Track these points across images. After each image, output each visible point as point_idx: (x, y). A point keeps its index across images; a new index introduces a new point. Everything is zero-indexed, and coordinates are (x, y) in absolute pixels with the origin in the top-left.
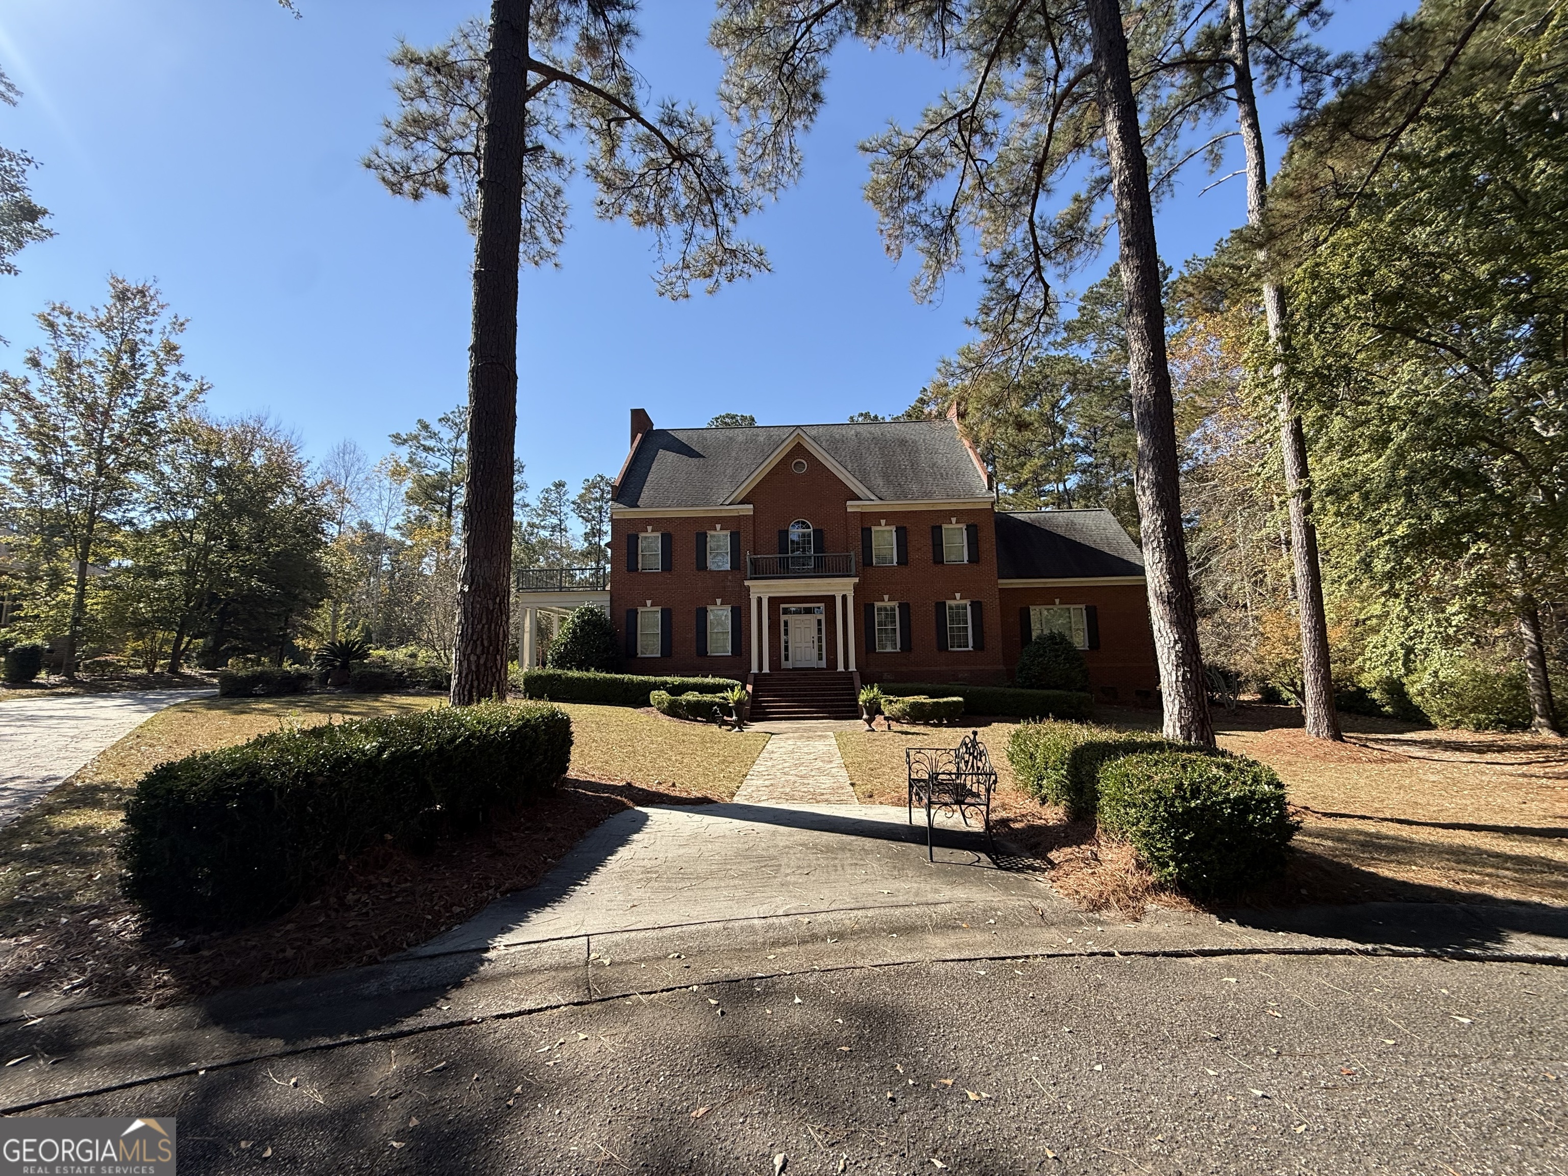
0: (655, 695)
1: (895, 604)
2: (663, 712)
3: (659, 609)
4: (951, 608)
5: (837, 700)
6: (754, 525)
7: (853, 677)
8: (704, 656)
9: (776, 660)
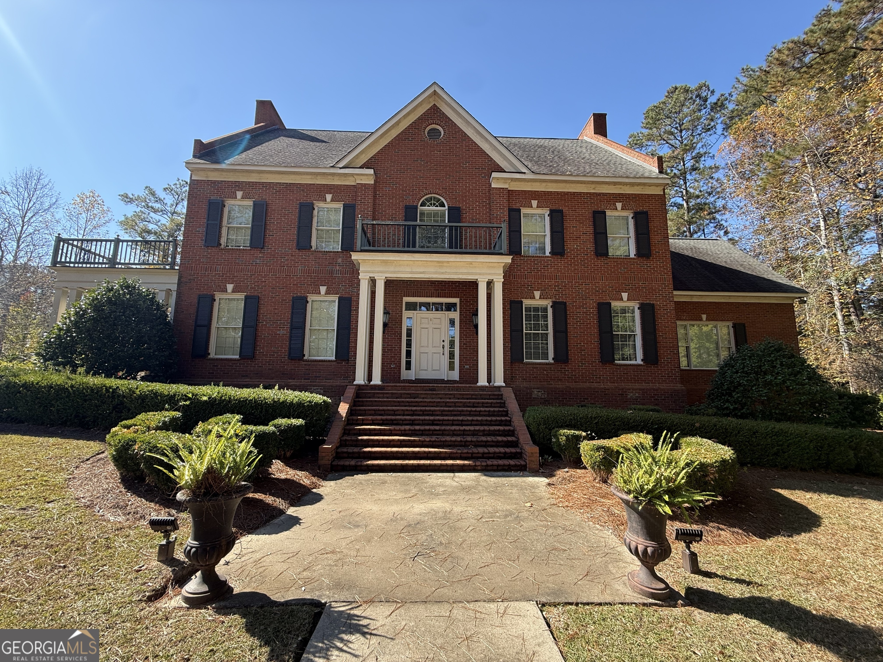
1: (547, 303)
4: (616, 310)
6: (375, 197)
7: (502, 395)
8: (299, 360)
9: (394, 368)
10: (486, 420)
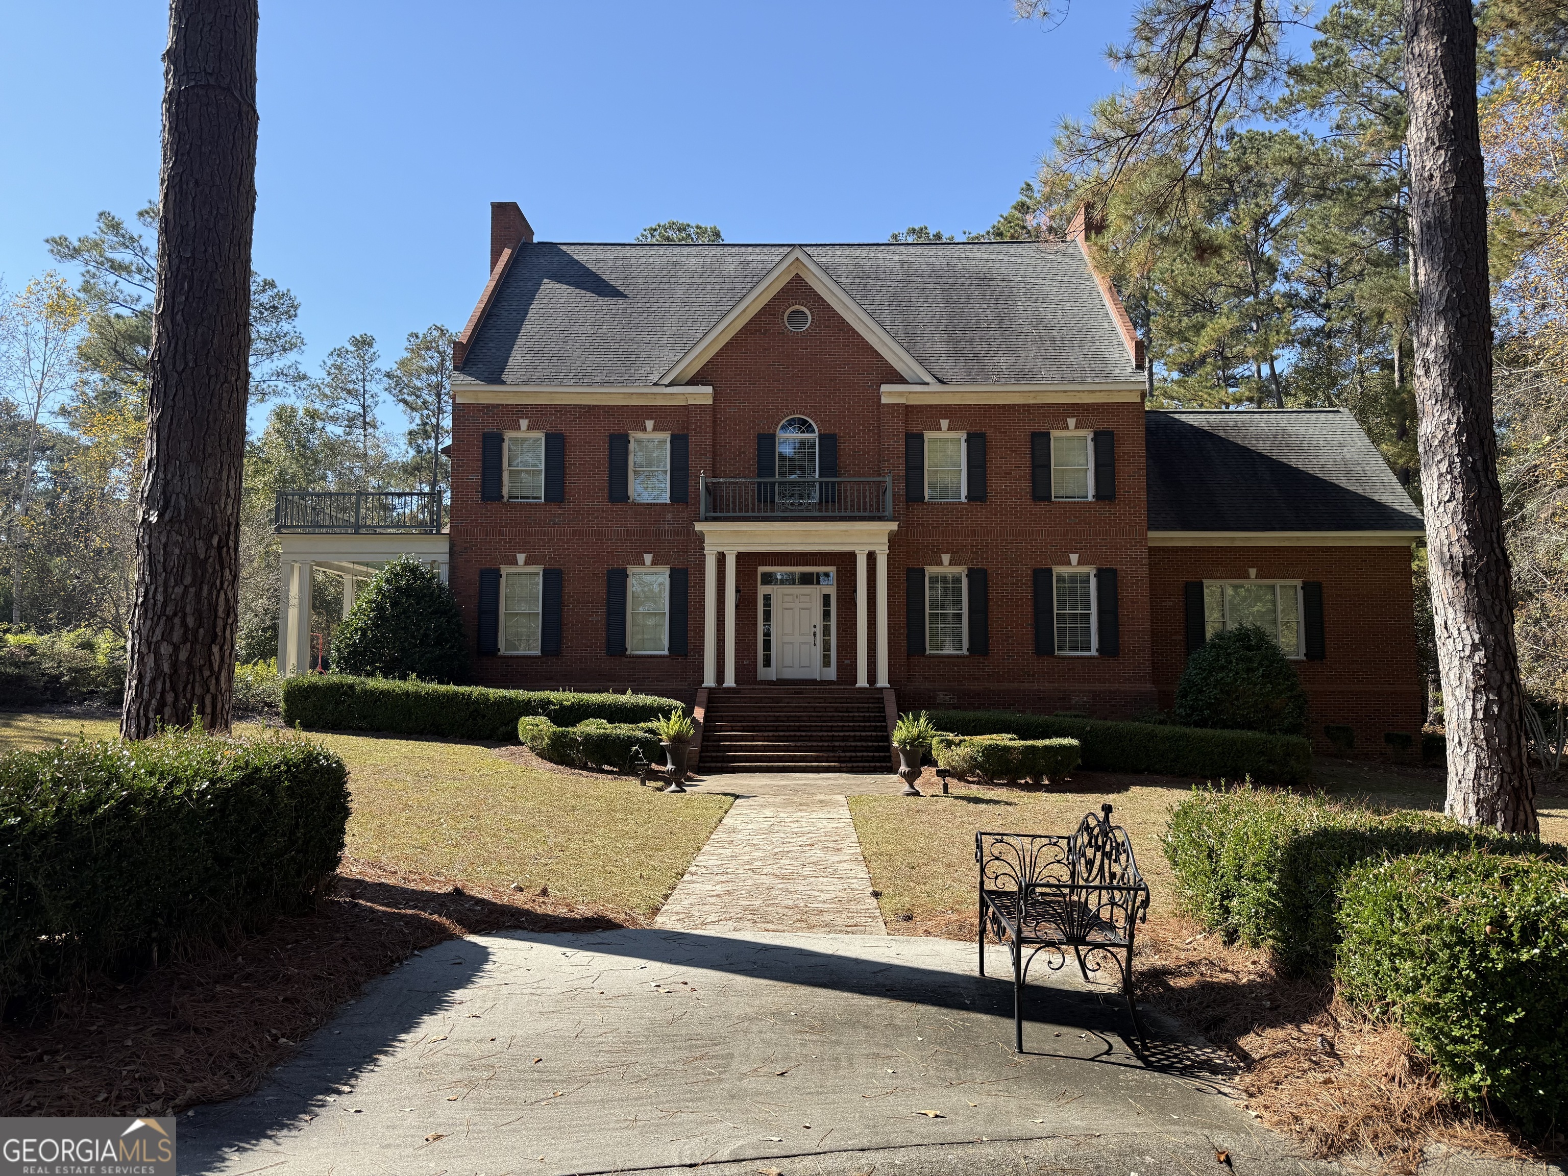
0: (526, 725)
1: (961, 570)
2: (542, 755)
3: (538, 569)
4: (1061, 579)
5: (855, 739)
6: (714, 422)
7: (883, 698)
8: (620, 656)
9: (748, 665)
10: (859, 726)
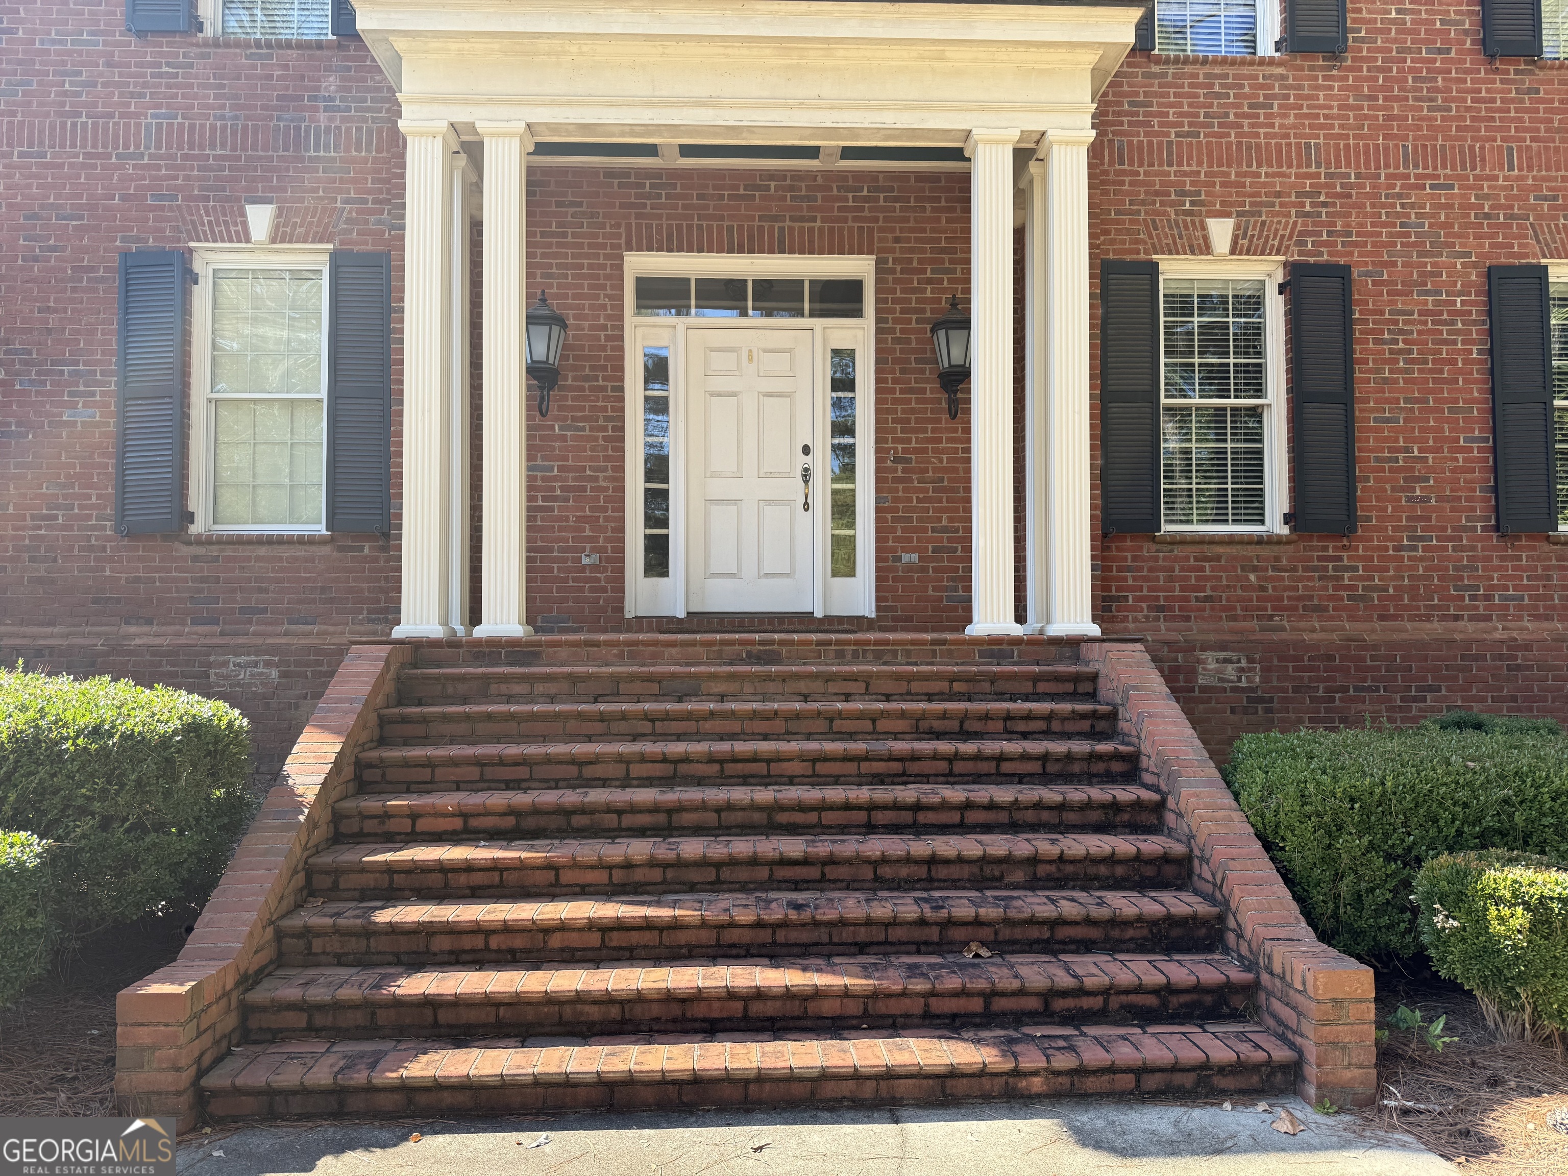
1: (1265, 270)
7: (1094, 677)
8: (166, 538)
9: (594, 567)
10: (1039, 806)
